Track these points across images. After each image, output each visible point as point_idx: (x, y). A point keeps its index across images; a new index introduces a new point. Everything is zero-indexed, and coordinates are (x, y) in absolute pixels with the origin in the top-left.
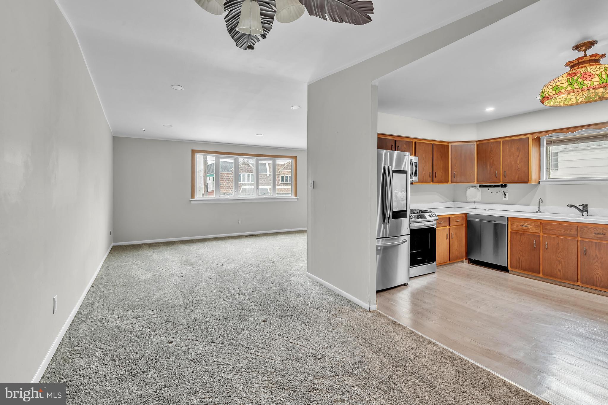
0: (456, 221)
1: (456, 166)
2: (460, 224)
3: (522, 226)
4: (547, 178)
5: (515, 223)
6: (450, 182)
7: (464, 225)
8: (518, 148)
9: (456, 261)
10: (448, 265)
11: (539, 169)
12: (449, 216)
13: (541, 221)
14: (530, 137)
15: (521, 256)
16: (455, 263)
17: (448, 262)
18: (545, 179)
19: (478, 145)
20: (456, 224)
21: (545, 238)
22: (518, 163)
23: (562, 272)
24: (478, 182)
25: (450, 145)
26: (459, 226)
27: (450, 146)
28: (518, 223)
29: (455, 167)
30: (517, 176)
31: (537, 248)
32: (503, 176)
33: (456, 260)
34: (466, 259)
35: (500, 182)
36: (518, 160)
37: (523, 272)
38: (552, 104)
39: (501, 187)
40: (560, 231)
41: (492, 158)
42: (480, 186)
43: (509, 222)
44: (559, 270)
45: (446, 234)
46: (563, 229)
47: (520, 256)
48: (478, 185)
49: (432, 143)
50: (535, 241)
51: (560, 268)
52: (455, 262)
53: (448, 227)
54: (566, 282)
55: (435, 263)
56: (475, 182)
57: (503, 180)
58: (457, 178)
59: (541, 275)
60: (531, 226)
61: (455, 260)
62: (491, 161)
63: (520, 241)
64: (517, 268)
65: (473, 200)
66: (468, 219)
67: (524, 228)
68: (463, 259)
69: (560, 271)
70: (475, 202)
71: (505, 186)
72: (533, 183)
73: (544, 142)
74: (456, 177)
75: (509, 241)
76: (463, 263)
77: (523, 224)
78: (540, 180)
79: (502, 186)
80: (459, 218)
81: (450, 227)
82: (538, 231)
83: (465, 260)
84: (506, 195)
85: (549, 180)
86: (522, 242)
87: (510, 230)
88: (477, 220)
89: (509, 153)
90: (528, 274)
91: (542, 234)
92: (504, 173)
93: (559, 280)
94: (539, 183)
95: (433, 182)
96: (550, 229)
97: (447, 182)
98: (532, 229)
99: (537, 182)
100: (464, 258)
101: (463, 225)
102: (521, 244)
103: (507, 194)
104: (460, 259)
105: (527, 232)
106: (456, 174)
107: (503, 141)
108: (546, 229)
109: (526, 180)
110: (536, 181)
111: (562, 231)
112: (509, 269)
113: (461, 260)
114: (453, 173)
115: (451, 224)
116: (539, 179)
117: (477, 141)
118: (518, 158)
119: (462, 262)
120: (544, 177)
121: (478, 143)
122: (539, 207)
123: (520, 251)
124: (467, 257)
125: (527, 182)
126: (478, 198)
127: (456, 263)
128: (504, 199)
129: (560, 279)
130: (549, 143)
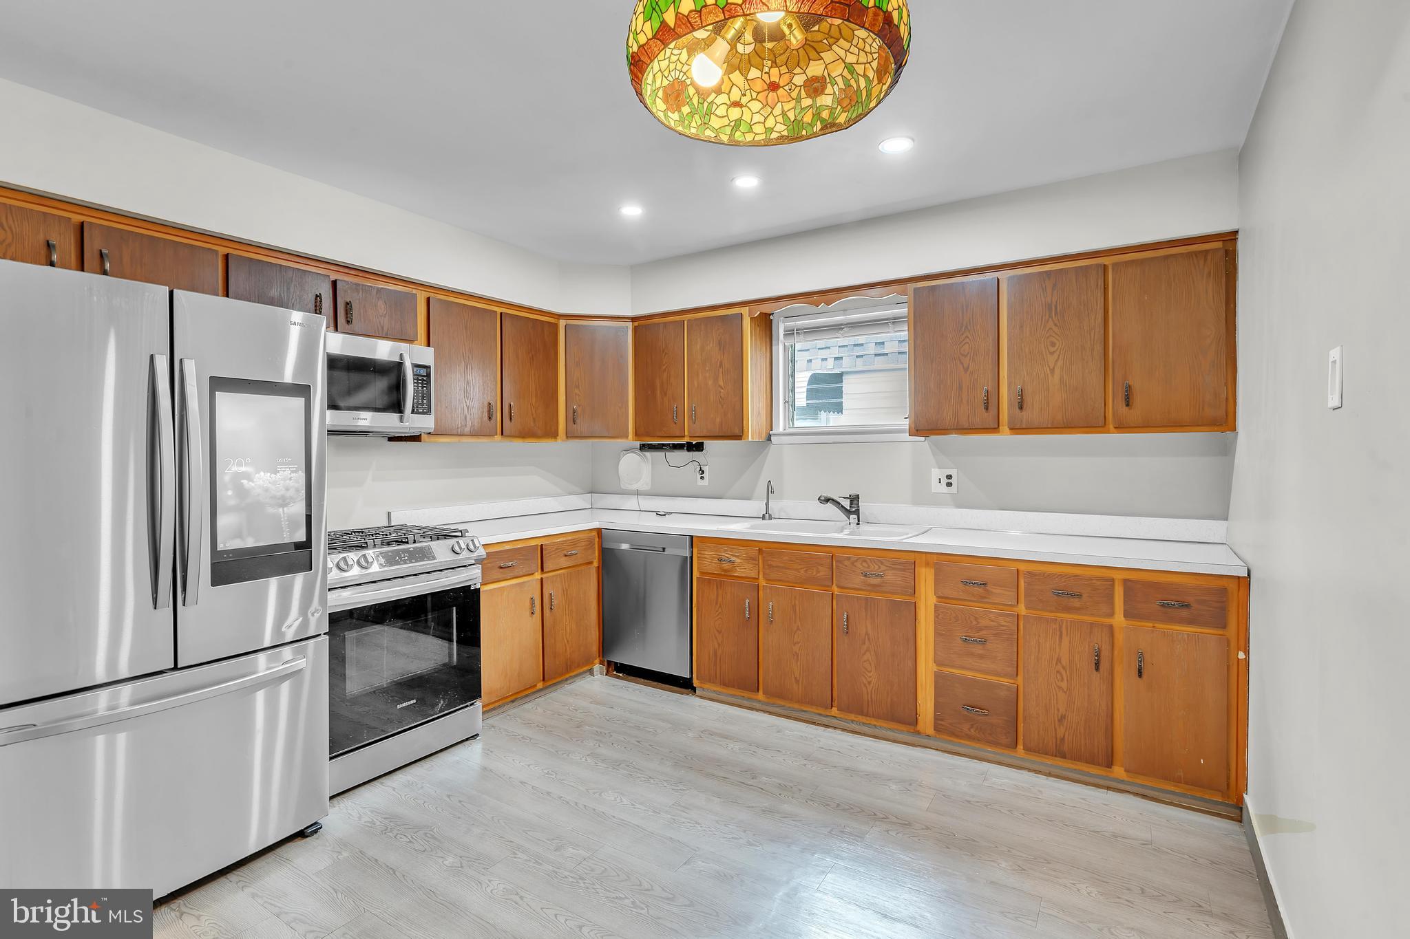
0: (566, 556)
1: (578, 387)
2: (581, 561)
3: (720, 560)
4: (787, 427)
5: (706, 553)
6: (565, 437)
7: (596, 564)
8: (720, 343)
9: (567, 676)
10: (538, 695)
11: (769, 401)
12: (539, 542)
13: (760, 544)
14: (745, 311)
15: (719, 645)
16: (567, 680)
17: (540, 685)
18: (781, 430)
19: (636, 329)
20: (564, 562)
21: (768, 591)
22: (721, 383)
23: (802, 683)
24: (637, 434)
25: (562, 323)
26: (577, 569)
27: (564, 328)
28: (713, 553)
29: (577, 391)
30: (718, 420)
31: (753, 620)
32: (688, 420)
33: (567, 672)
34: (601, 663)
35: (684, 437)
36: (721, 375)
37: (724, 691)
38: (693, 131)
39: (689, 450)
40: (797, 570)
41: (665, 369)
42: (643, 447)
43: (695, 551)
44: (796, 678)
45: (528, 601)
46: (803, 567)
47: (717, 646)
48: (637, 444)
49: (499, 310)
50: (747, 601)
51: (797, 674)
52: (563, 678)
53: (538, 576)
54: (810, 709)
55: (479, 704)
56: (630, 436)
57: (689, 432)
58: (583, 425)
59: (761, 695)
60: (739, 561)
61: (562, 674)
62: (665, 375)
63: (717, 604)
64: (711, 680)
65: (635, 487)
66: (604, 547)
67: (726, 566)
68: (593, 663)
69: (797, 681)
70: (637, 493)
71: (699, 447)
72: (752, 438)
73: (780, 328)
74: (578, 421)
75: (694, 606)
76: (592, 674)
77: (725, 555)
78: (771, 432)
79: (691, 447)
80: (575, 543)
81: (545, 576)
82: (753, 574)
83: (597, 667)
84: (703, 472)
85: (791, 430)
86: (720, 606)
87: (696, 574)
88: (625, 546)
89: (702, 355)
90: (735, 696)
91: (762, 582)
92: (691, 410)
93: (796, 706)
94: (769, 439)
95: (502, 434)
96: (777, 567)
97: (552, 434)
98: (744, 569)
99: (764, 436)
100: (597, 661)
101: (591, 563)
102: (720, 611)
103: (705, 469)
104: (579, 666)
105: (731, 576)
106: (579, 411)
107: (689, 321)
108: (770, 566)
109: (737, 432)
110: (760, 433)
111: (802, 571)
112: (696, 683)
113: (585, 669)
114: (572, 411)
115: (547, 566)
116: (769, 428)
117: (633, 319)
118: (721, 370)
119: (591, 672)
120: (780, 426)
121: (636, 324)
122: (767, 505)
123: (718, 631)
124: (603, 657)
125: (738, 437)
126: (644, 483)
127: (569, 682)
128: (700, 482)
129: (799, 702)
130: (789, 333)
